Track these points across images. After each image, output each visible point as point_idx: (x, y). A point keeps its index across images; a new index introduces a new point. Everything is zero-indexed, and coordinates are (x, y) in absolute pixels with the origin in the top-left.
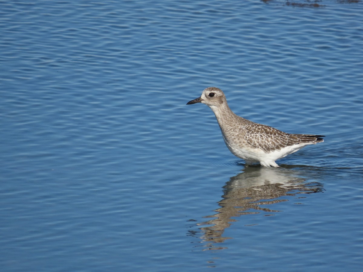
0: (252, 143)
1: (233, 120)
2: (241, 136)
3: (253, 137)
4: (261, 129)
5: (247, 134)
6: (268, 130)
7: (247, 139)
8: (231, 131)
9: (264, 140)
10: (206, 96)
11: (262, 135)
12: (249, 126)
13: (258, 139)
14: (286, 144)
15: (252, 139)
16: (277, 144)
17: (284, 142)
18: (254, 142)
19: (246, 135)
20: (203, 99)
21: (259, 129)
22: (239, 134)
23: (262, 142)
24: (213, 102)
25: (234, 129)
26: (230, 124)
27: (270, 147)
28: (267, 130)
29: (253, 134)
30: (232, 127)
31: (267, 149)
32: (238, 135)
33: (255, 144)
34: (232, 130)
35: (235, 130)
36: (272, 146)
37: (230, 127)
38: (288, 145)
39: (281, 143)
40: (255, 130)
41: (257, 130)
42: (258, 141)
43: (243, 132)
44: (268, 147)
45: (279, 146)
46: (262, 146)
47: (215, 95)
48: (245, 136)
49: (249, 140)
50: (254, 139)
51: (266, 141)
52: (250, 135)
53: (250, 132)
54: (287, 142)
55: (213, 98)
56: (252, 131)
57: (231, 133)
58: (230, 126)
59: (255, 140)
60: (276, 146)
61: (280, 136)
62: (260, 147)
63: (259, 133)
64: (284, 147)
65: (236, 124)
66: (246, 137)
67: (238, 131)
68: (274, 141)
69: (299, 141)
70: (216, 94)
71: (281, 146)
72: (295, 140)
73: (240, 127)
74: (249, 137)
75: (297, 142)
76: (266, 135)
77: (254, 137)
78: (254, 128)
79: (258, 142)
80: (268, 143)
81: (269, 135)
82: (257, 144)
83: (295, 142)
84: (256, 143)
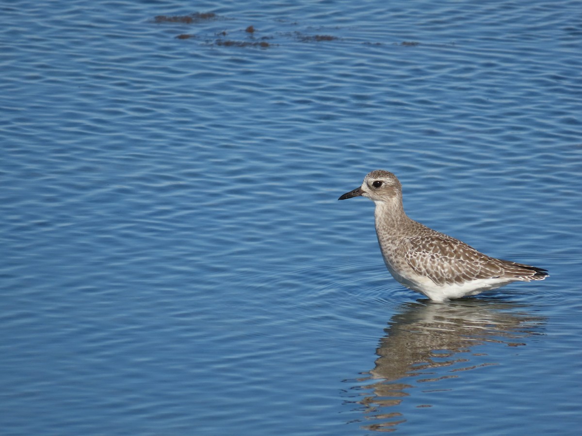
0: (415, 266)
1: (396, 226)
2: (400, 253)
3: (418, 258)
4: (436, 246)
5: (409, 250)
6: (448, 249)
7: (409, 259)
8: (388, 242)
9: (436, 265)
10: (369, 186)
11: (435, 256)
12: (417, 238)
13: (426, 262)
14: (476, 275)
15: (417, 261)
16: (458, 274)
17: (472, 273)
18: (419, 266)
19: (408, 252)
20: (365, 190)
21: (431, 245)
22: (398, 249)
23: (432, 267)
24: (380, 195)
25: (393, 240)
26: (389, 231)
27: (445, 276)
28: (445, 249)
29: (420, 252)
30: (390, 237)
31: (438, 279)
32: (396, 251)
33: (420, 269)
34: (390, 241)
35: (393, 242)
36: (448, 276)
37: (387, 235)
38: (478, 277)
39: (465, 273)
40: (424, 247)
41: (427, 246)
42: (424, 265)
43: (404, 247)
44: (441, 277)
45: (461, 277)
46: (430, 273)
47: (383, 184)
48: (406, 253)
49: (411, 261)
50: (419, 260)
51: (439, 267)
52: (413, 253)
53: (416, 249)
54: (477, 273)
55: (380, 189)
56: (420, 247)
57: (389, 245)
58: (388, 233)
59: (421, 263)
60: (455, 277)
61: (467, 261)
62: (427, 275)
63: (431, 251)
64: (470, 279)
65: (398, 233)
66: (407, 256)
67: (397, 245)
68: (453, 269)
69: (501, 273)
70: (384, 182)
71: (465, 277)
72: (493, 271)
73: (402, 238)
74: (411, 257)
75: (497, 274)
76: (441, 257)
77: (420, 257)
78: (424, 243)
79: (425, 267)
80: (443, 271)
81: (447, 257)
82: (423, 270)
83: (493, 274)
84: (421, 266)
